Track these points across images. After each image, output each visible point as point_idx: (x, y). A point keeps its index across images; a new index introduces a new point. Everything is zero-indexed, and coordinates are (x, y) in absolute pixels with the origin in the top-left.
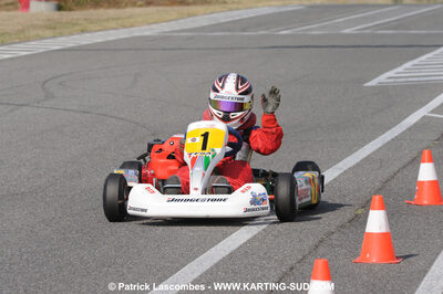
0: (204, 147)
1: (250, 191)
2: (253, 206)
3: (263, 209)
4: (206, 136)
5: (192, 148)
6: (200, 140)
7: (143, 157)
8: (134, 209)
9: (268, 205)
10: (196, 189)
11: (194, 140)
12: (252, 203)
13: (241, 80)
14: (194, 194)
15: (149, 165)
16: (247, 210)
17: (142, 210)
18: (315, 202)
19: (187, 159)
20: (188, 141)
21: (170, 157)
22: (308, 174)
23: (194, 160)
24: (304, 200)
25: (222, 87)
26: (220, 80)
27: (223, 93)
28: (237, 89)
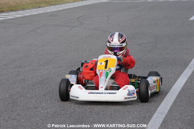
0: (106, 67)
1: (127, 89)
2: (129, 96)
3: (133, 97)
4: (107, 62)
5: (100, 68)
6: (104, 64)
7: (79, 69)
8: (73, 97)
9: (136, 95)
10: (102, 87)
11: (101, 64)
14: (101, 90)
15: (81, 73)
16: (126, 98)
17: (77, 97)
18: (158, 91)
19: (98, 73)
20: (99, 64)
21: (91, 69)
22: (155, 78)
23: (101, 74)
24: (153, 91)
25: (112, 41)
26: (111, 36)
27: (112, 43)
28: (119, 41)
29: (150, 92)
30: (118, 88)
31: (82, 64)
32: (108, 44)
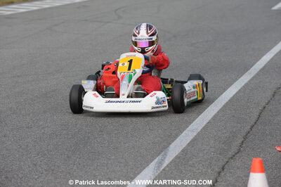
0: (129, 69)
1: (155, 96)
2: (157, 105)
3: (163, 107)
4: (131, 62)
5: (122, 69)
6: (127, 64)
7: (98, 73)
8: (87, 107)
9: (167, 104)
10: (123, 95)
11: (123, 64)
13: (149, 27)
14: (122, 98)
15: (101, 78)
16: (153, 108)
17: (91, 108)
19: (119, 76)
20: (120, 65)
23: (123, 77)
24: (192, 99)
25: (139, 33)
26: (137, 29)
27: (139, 37)
28: (148, 33)
29: (186, 100)
30: (144, 96)
31: (103, 66)
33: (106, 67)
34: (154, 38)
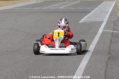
1: (71, 47)
4: (59, 33)
5: (55, 36)
6: (57, 34)
7: (42, 39)
8: (42, 51)
11: (56, 34)
12: (71, 50)
14: (57, 48)
15: (43, 41)
16: (70, 52)
17: (44, 52)
19: (54, 39)
20: (54, 34)
21: (49, 39)
22: (83, 43)
25: (61, 23)
26: (60, 20)
27: (61, 24)
28: (65, 23)
29: (82, 50)
31: (43, 36)
32: (59, 24)
33: (45, 36)
34: (67, 25)
